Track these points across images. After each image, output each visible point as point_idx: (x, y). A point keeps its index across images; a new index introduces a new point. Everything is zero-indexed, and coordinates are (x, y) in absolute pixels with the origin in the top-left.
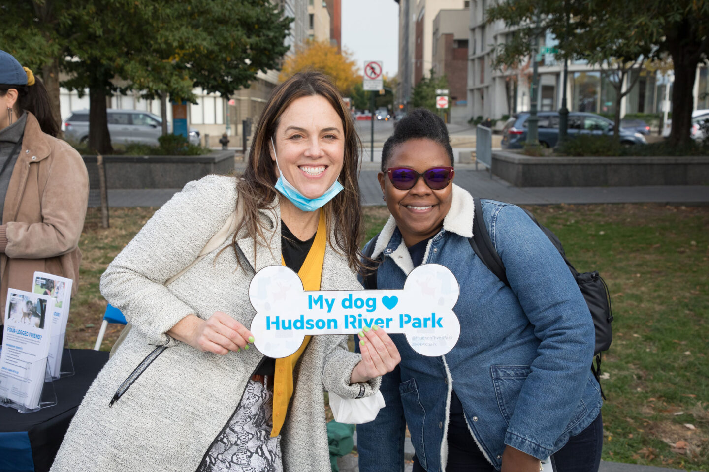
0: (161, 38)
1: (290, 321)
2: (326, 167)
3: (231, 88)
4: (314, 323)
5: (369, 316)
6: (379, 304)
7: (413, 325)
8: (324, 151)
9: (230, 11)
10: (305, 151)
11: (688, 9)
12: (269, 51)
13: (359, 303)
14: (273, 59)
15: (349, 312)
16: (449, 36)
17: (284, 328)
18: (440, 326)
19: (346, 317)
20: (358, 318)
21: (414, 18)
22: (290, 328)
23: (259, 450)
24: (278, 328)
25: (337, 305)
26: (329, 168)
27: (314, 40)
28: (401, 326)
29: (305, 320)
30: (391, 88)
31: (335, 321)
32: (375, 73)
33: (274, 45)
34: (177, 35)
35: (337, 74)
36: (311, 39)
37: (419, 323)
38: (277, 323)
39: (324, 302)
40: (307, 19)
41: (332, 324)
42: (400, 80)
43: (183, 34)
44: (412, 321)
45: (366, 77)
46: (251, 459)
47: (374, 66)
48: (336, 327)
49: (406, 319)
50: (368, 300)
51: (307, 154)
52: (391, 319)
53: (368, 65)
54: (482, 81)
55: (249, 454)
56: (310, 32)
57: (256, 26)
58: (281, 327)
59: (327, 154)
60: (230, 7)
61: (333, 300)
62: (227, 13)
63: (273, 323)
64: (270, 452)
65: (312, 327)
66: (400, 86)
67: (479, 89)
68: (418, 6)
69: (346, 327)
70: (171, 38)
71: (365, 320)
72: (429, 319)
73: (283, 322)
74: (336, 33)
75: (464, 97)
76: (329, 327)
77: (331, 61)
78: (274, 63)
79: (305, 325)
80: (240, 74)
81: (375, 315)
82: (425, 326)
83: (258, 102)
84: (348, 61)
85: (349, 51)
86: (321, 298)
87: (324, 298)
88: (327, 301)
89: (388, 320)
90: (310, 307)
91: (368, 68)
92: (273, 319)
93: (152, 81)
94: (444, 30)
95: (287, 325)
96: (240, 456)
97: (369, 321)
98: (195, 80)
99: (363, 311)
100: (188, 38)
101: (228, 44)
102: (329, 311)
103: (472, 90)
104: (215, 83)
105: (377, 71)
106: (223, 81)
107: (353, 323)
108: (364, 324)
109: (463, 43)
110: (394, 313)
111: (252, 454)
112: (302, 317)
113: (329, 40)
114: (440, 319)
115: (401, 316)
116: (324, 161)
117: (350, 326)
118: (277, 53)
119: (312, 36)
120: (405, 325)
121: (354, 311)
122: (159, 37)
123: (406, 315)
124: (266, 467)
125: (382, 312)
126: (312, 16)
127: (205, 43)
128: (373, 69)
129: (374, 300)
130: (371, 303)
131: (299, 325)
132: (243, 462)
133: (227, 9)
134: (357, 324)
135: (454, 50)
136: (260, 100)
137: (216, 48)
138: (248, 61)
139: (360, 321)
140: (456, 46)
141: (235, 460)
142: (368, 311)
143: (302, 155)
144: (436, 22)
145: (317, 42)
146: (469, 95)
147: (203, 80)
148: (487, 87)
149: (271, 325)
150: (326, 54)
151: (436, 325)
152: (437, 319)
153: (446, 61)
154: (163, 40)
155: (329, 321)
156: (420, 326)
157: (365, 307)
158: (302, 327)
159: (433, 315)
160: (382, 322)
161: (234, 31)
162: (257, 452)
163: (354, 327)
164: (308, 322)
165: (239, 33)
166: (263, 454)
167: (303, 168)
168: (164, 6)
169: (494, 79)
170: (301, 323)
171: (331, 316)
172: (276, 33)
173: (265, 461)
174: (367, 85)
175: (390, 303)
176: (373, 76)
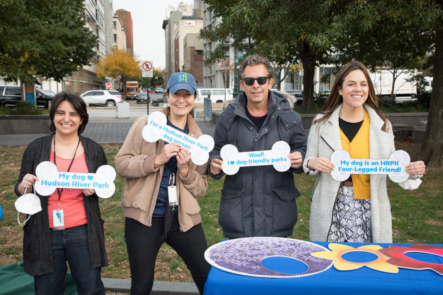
0: (10, 46)
1: (51, 182)
2: (362, 96)
3: (61, 76)
4: (60, 184)
5: (82, 182)
6: (86, 178)
7: (98, 187)
8: (362, 90)
9: (54, 31)
10: (354, 90)
11: (299, 39)
12: (84, 55)
13: (79, 177)
14: (86, 59)
15: (74, 180)
16: (192, 48)
17: (48, 185)
18: (108, 187)
19: (73, 182)
20: (78, 183)
21: (173, 38)
22: (51, 185)
23: (361, 217)
24: (46, 185)
25: (70, 178)
26: (363, 97)
27: (116, 49)
28: (94, 187)
29: (57, 182)
30: (162, 76)
31: (69, 183)
32: (148, 68)
33: (86, 51)
34: (20, 44)
35: (130, 68)
36: (115, 47)
37: (100, 186)
38: (46, 183)
39: (65, 176)
40: (113, 37)
41: (68, 184)
42: (167, 71)
43: (24, 43)
44: (98, 185)
45: (143, 70)
46: (357, 219)
47: (148, 63)
48: (69, 185)
49: (95, 184)
50: (82, 176)
51: (355, 90)
52: (90, 184)
53: (144, 63)
54: (211, 73)
55: (356, 217)
56: (115, 44)
57: (75, 40)
58: (47, 184)
59: (363, 91)
60: (53, 29)
61: (69, 176)
62: (53, 33)
63: (44, 183)
64: (366, 218)
65: (60, 185)
66: (167, 74)
67: (209, 77)
68: (175, 31)
69: (73, 186)
70: (16, 46)
71: (80, 184)
72: (104, 185)
73: (48, 182)
74: (130, 44)
75: (202, 81)
76: (66, 185)
77: (126, 60)
78: (87, 61)
79: (57, 184)
80: (66, 68)
81: (84, 182)
82: (103, 187)
83: (84, 83)
84: (136, 61)
85: (136, 55)
86: (64, 174)
87: (65, 174)
88: (66, 176)
89: (89, 184)
90: (60, 178)
91: (145, 65)
92: (44, 181)
93: (5, 71)
94: (190, 44)
95: (49, 184)
96: (353, 217)
97: (82, 184)
98: (38, 70)
99: (80, 180)
100: (28, 46)
101: (53, 50)
102: (67, 179)
103: (206, 77)
104: (51, 72)
105: (150, 66)
106: (55, 71)
107: (75, 185)
108: (80, 185)
109: (200, 52)
110: (92, 182)
111: (358, 217)
112: (56, 181)
113: (126, 49)
114: (108, 185)
115: (94, 183)
116: (361, 94)
117: (74, 185)
118: (88, 56)
119: (116, 46)
120: (95, 186)
121: (77, 180)
122: (8, 45)
123: (96, 183)
124: (362, 223)
125: (87, 181)
126: (115, 35)
127: (38, 49)
128: (147, 65)
129: (84, 177)
130: (83, 178)
131: (54, 184)
132: (353, 220)
133: (52, 30)
134: (77, 185)
135: (195, 55)
136: (85, 82)
137: (46, 53)
138: (71, 60)
139: (78, 184)
140: (196, 53)
141: (350, 219)
142: (82, 180)
143: (353, 91)
144: (185, 40)
145: (118, 50)
146: (204, 80)
147: (43, 71)
148: (214, 76)
149: (43, 183)
150: (123, 56)
151: (107, 187)
152: (107, 185)
153: (191, 61)
154: (11, 47)
155: (67, 183)
156: (101, 187)
157: (81, 179)
158: (55, 185)
159: (106, 183)
160: (87, 185)
161: (57, 43)
162: (360, 217)
163: (76, 186)
164: (58, 183)
165: (60, 44)
166: (362, 218)
167: (353, 96)
168: (11, 27)
169: (217, 71)
170: (55, 183)
171: (67, 181)
172: (87, 44)
173: (363, 221)
174: (144, 75)
175: (90, 178)
176: (147, 69)
